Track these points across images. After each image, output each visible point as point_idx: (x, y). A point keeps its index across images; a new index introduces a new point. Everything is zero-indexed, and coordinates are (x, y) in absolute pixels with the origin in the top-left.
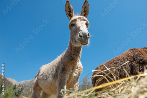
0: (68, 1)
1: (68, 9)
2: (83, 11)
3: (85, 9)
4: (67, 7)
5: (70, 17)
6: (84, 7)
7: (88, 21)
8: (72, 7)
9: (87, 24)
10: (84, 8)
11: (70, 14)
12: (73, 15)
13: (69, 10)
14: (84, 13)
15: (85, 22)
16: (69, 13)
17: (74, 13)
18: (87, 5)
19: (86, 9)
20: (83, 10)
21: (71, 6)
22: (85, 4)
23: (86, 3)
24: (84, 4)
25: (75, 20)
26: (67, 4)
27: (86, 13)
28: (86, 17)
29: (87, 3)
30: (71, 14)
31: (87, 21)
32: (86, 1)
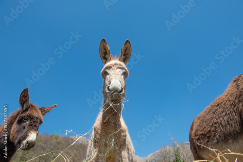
0: (104, 40)
1: (103, 49)
3: (125, 51)
4: (102, 47)
5: (105, 60)
6: (124, 49)
8: (109, 48)
13: (104, 51)
14: (124, 57)
16: (104, 55)
19: (127, 52)
20: (123, 53)
21: (108, 46)
22: (126, 45)
23: (128, 44)
25: (109, 67)
26: (102, 43)
27: (127, 56)
30: (107, 56)
31: (126, 70)
32: (128, 41)
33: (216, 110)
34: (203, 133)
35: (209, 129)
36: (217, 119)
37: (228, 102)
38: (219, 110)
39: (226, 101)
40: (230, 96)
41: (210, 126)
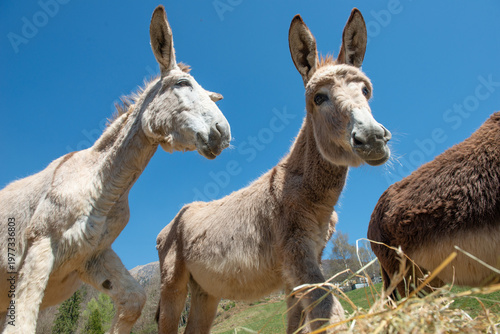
0: (298, 18)
1: (298, 42)
2: (346, 45)
3: (352, 38)
4: (296, 36)
5: (306, 68)
6: (349, 32)
7: (369, 80)
8: (311, 37)
9: (366, 91)
10: (350, 37)
11: (304, 58)
12: (317, 60)
13: (301, 46)
14: (352, 53)
15: (362, 84)
16: (301, 56)
17: (317, 56)
18: (361, 24)
19: (356, 39)
20: (348, 42)
21: (309, 32)
22: (353, 22)
23: (357, 18)
24: (350, 21)
25: (328, 82)
26: (294, 27)
27: (357, 50)
28: (358, 66)
29: (360, 19)
30: (309, 57)
32: (356, 11)
33: (457, 168)
34: (425, 211)
35: (440, 203)
36: (459, 186)
37: (483, 154)
38: (465, 168)
39: (479, 153)
40: (489, 143)
41: (441, 198)
